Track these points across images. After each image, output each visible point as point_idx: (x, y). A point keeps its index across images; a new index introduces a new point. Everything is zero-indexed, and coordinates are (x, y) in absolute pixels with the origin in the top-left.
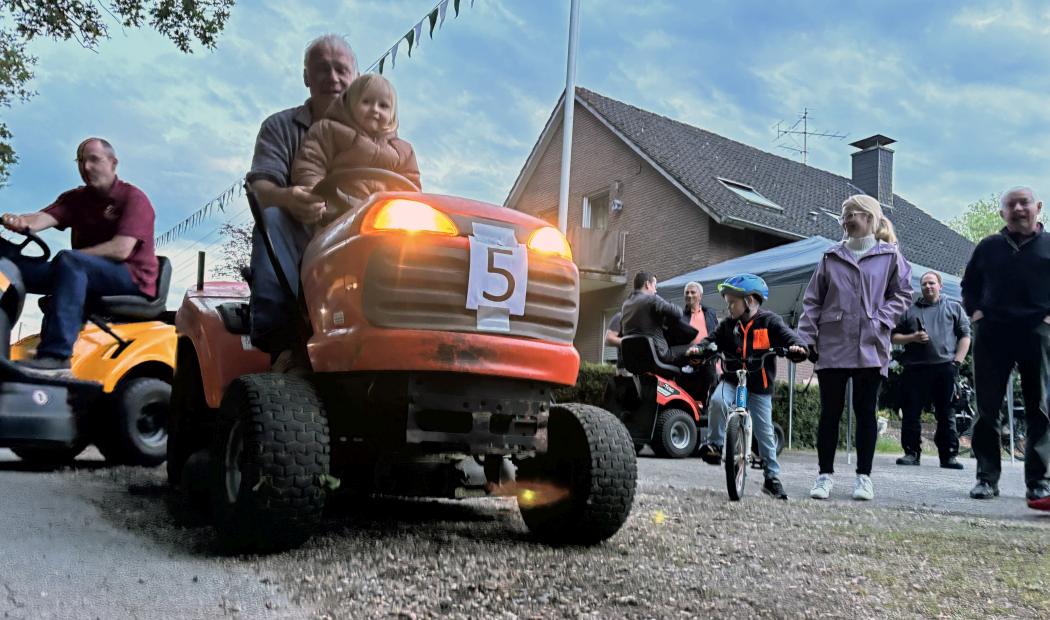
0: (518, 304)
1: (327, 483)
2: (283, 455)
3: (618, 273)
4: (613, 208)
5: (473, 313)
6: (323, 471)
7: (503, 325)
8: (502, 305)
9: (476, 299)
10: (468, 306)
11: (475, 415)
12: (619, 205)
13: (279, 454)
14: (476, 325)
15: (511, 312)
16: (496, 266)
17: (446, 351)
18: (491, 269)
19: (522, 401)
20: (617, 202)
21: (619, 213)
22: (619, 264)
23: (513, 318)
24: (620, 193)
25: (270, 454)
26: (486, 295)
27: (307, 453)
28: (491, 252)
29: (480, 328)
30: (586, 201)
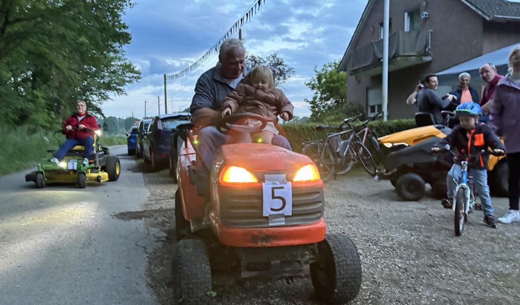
0: (288, 210)
1: (211, 294)
2: (191, 286)
3: (426, 54)
4: (422, 17)
5: (267, 218)
6: (209, 290)
7: (282, 222)
8: (280, 212)
9: (267, 212)
10: (264, 215)
11: (272, 262)
12: (426, 15)
13: (190, 286)
14: (268, 223)
15: (285, 215)
16: (275, 196)
17: (255, 238)
18: (274, 197)
19: (295, 253)
20: (425, 13)
21: (426, 19)
22: (427, 49)
23: (286, 217)
24: (426, 8)
25: (186, 286)
26: (272, 209)
27: (201, 284)
28: (273, 189)
29: (270, 224)
30: (406, 14)
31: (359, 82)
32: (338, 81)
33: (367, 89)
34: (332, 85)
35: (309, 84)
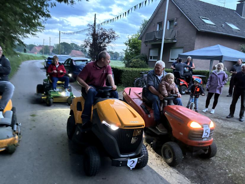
3: (175, 40)
7: (206, 139)
8: (206, 136)
9: (203, 136)
12: (176, 23)
17: (199, 144)
18: (206, 132)
22: (175, 37)
24: (176, 20)
29: (203, 140)
30: (168, 21)
31: (147, 45)
32: (137, 44)
33: (150, 49)
34: (135, 45)
35: (125, 43)
